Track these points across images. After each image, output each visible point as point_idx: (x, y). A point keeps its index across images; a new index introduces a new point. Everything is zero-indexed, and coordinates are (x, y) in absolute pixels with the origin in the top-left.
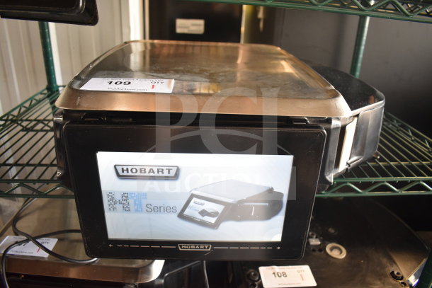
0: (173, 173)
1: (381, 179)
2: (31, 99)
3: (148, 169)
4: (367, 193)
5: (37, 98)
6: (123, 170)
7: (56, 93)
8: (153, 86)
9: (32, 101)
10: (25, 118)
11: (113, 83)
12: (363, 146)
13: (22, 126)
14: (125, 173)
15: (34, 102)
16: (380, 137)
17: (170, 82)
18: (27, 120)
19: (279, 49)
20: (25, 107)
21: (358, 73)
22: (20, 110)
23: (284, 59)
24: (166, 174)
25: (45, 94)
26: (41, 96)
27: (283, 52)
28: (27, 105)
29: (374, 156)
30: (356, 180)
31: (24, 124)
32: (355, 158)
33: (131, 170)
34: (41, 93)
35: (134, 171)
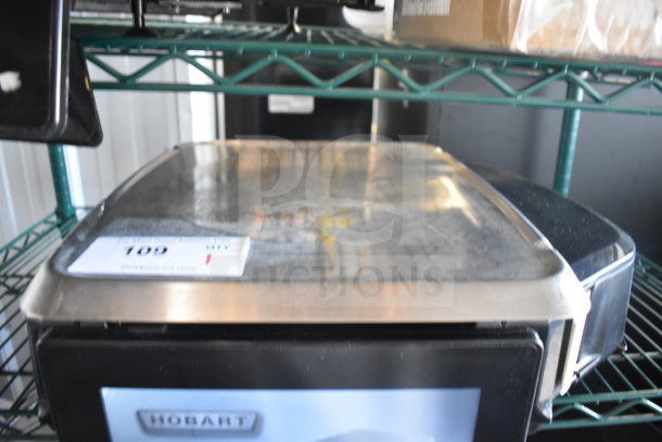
0: (248, 423)
1: (634, 394)
2: (27, 234)
3: (200, 418)
4: (612, 419)
5: (39, 230)
6: (153, 420)
7: (70, 221)
8: (209, 257)
9: (28, 238)
10: (11, 273)
11: (135, 251)
12: (602, 337)
13: (7, 286)
14: (158, 424)
15: (32, 238)
16: (628, 305)
17: (242, 244)
18: (14, 276)
19: (439, 150)
20: (15, 248)
21: (566, 191)
22: (6, 255)
23: (449, 175)
24: (235, 424)
25: (52, 223)
26: (44, 227)
27: (447, 157)
28: (20, 244)
29: (620, 346)
30: (591, 397)
31: (11, 282)
32: (586, 359)
33: (170, 420)
34: (46, 222)
35: (174, 420)
